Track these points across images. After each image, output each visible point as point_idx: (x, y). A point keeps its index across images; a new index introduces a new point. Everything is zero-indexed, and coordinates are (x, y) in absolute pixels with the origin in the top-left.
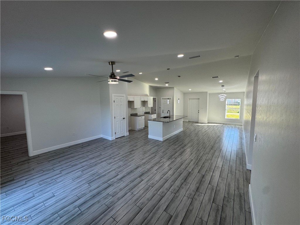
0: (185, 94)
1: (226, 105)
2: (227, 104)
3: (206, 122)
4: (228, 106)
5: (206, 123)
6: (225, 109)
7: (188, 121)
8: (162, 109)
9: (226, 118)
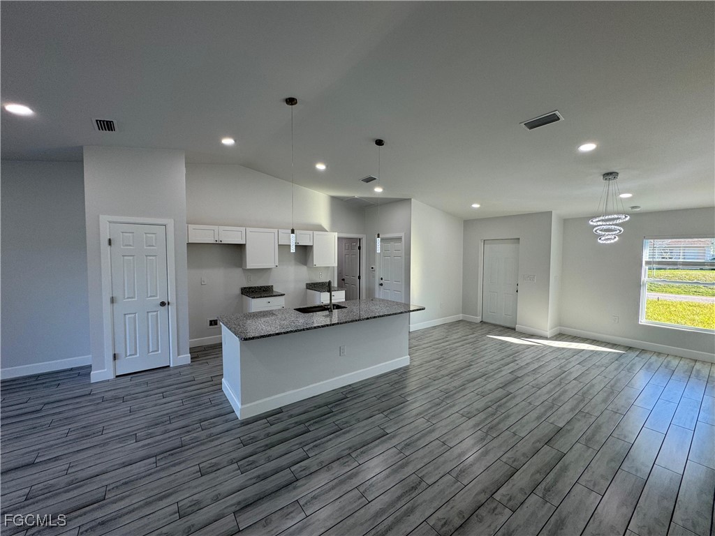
0: (469, 224)
1: (645, 267)
2: (648, 263)
3: (549, 334)
4: (655, 272)
5: (546, 338)
6: (638, 285)
7: (479, 319)
8: (379, 273)
9: (643, 321)
